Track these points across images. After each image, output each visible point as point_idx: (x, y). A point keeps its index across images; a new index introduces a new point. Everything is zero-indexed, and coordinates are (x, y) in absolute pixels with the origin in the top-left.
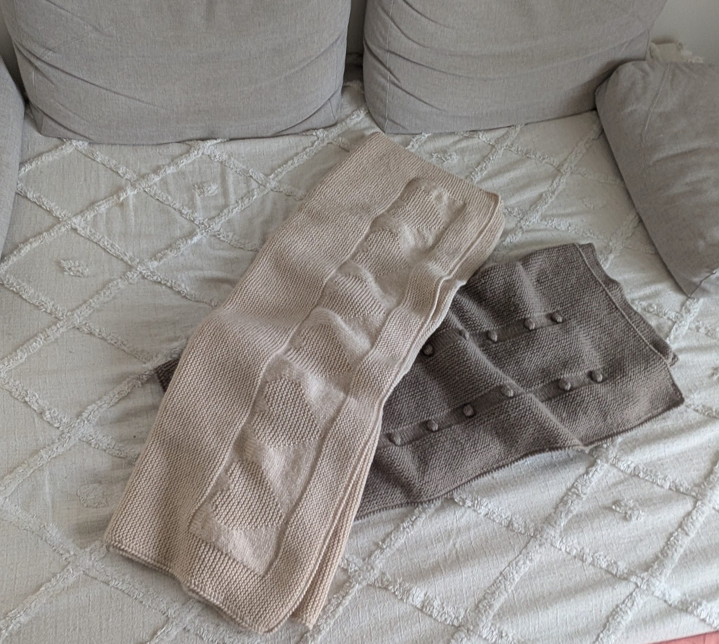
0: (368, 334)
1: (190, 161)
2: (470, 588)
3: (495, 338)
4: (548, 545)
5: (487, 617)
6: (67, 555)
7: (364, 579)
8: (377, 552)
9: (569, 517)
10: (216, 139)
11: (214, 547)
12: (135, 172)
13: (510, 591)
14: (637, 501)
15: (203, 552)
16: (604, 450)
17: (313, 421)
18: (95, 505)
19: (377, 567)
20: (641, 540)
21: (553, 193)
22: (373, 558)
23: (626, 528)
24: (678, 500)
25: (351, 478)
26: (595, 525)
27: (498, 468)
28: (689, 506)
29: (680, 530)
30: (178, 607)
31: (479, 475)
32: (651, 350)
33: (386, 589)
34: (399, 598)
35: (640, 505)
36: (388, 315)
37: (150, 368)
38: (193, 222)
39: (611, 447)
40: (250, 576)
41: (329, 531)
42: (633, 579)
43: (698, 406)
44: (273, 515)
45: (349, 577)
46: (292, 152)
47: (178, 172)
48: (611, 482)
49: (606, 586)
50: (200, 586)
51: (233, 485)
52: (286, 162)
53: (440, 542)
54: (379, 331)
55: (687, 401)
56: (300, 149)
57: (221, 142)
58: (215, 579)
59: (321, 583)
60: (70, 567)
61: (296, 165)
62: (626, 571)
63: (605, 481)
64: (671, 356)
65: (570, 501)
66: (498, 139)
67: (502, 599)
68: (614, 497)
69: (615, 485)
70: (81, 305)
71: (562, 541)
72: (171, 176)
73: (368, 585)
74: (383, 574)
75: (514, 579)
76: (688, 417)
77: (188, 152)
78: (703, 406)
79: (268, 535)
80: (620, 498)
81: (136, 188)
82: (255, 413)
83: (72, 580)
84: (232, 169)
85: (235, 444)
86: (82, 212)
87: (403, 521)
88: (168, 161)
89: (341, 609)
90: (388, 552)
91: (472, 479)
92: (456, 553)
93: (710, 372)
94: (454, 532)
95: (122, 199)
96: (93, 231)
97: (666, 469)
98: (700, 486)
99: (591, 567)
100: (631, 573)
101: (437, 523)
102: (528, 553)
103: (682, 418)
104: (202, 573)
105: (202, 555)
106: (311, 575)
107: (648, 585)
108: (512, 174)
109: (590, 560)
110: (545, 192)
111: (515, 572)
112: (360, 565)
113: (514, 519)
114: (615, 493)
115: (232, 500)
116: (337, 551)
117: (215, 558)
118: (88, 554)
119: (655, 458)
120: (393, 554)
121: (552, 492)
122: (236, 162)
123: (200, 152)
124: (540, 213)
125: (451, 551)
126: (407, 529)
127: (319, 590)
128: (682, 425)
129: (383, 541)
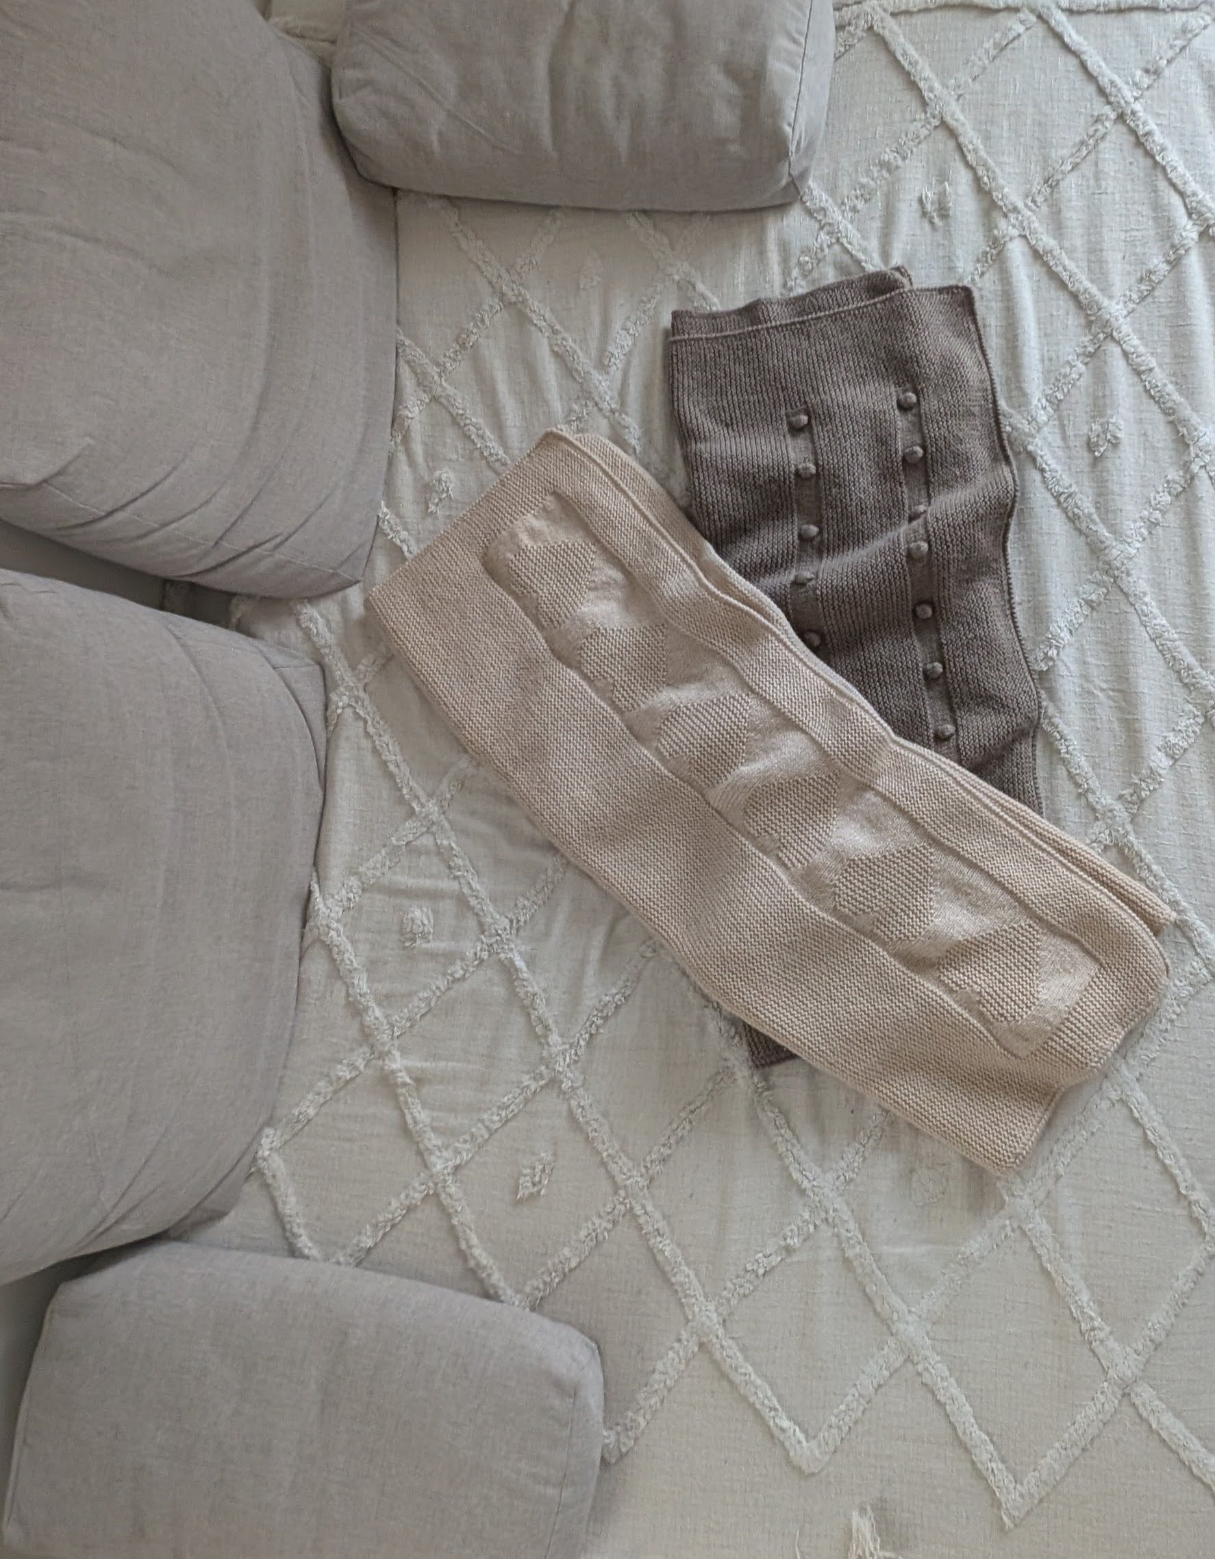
0: (778, 729)
1: (349, 947)
2: (1161, 687)
3: (814, 530)
4: (1130, 565)
5: (1203, 678)
6: (1009, 1229)
7: (1123, 825)
8: (1091, 797)
9: (1098, 520)
10: (310, 893)
11: (1058, 1029)
12: (352, 1050)
13: (1176, 636)
14: (1094, 417)
15: (1060, 1044)
16: (1015, 434)
17: (909, 851)
18: (944, 1182)
19: (1111, 804)
20: (1145, 434)
21: (555, 332)
22: (1098, 807)
23: (1128, 449)
24: (1105, 362)
25: (997, 815)
26: (1116, 488)
27: (1010, 593)
28: (1117, 350)
29: (1143, 377)
30: (1110, 1086)
31: (1014, 622)
32: (883, 302)
33: (1142, 801)
34: (1157, 786)
35: (1101, 416)
36: (753, 691)
37: (747, 1073)
38: (482, 961)
39: (1012, 420)
40: (1098, 983)
41: (1060, 862)
42: (1195, 468)
43: (977, 269)
44: (1026, 937)
45: (1116, 845)
46: (369, 759)
47: (368, 971)
48: (1059, 442)
49: (1197, 507)
50: (1100, 1055)
51: (975, 986)
52: (391, 776)
53: (1094, 708)
54: (778, 713)
55: (966, 282)
56: (365, 743)
57: (318, 883)
58: (1096, 1034)
59: (1123, 887)
60: (1027, 1227)
61: (399, 758)
62: (1181, 473)
63: (1056, 450)
64: (897, 275)
65: (1076, 510)
66: (419, 384)
67: (1185, 650)
68: (1081, 447)
69: (1064, 438)
70: (608, 1172)
71: (1129, 543)
72: (376, 985)
73: (1132, 822)
74: (1121, 797)
75: (1163, 626)
76: (990, 292)
77: (328, 948)
78: (978, 261)
79: (1050, 948)
80: (1085, 438)
81: (389, 1052)
82: (872, 931)
83: (1045, 1227)
84: (383, 874)
85: (913, 971)
86: (421, 1155)
87: (1059, 752)
88: (339, 985)
89: (1155, 867)
90: (1094, 783)
91: (1018, 636)
92: (1113, 690)
93: (927, 226)
94: (1086, 685)
95: (408, 1080)
96: (467, 1137)
97: (1058, 357)
98: (1091, 322)
99: (1166, 516)
100: (1186, 467)
101: (1070, 704)
102: (1135, 595)
103: (989, 300)
104: (1086, 1050)
105: (1064, 1048)
106: (1113, 901)
107: (1207, 452)
108: (503, 388)
109: (1158, 514)
110: (550, 346)
111: (1156, 622)
112: (1105, 826)
113: (1084, 596)
114: (1078, 443)
115: (995, 991)
116: (1086, 856)
117: (1071, 1030)
118: (1012, 1200)
119: (1040, 367)
120: (1098, 776)
121: (1057, 530)
122: (371, 864)
123: (335, 925)
124: (592, 371)
125: (1109, 697)
126: (1070, 748)
127: (1132, 893)
128: (1000, 304)
129: (1078, 786)
